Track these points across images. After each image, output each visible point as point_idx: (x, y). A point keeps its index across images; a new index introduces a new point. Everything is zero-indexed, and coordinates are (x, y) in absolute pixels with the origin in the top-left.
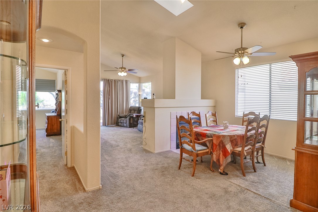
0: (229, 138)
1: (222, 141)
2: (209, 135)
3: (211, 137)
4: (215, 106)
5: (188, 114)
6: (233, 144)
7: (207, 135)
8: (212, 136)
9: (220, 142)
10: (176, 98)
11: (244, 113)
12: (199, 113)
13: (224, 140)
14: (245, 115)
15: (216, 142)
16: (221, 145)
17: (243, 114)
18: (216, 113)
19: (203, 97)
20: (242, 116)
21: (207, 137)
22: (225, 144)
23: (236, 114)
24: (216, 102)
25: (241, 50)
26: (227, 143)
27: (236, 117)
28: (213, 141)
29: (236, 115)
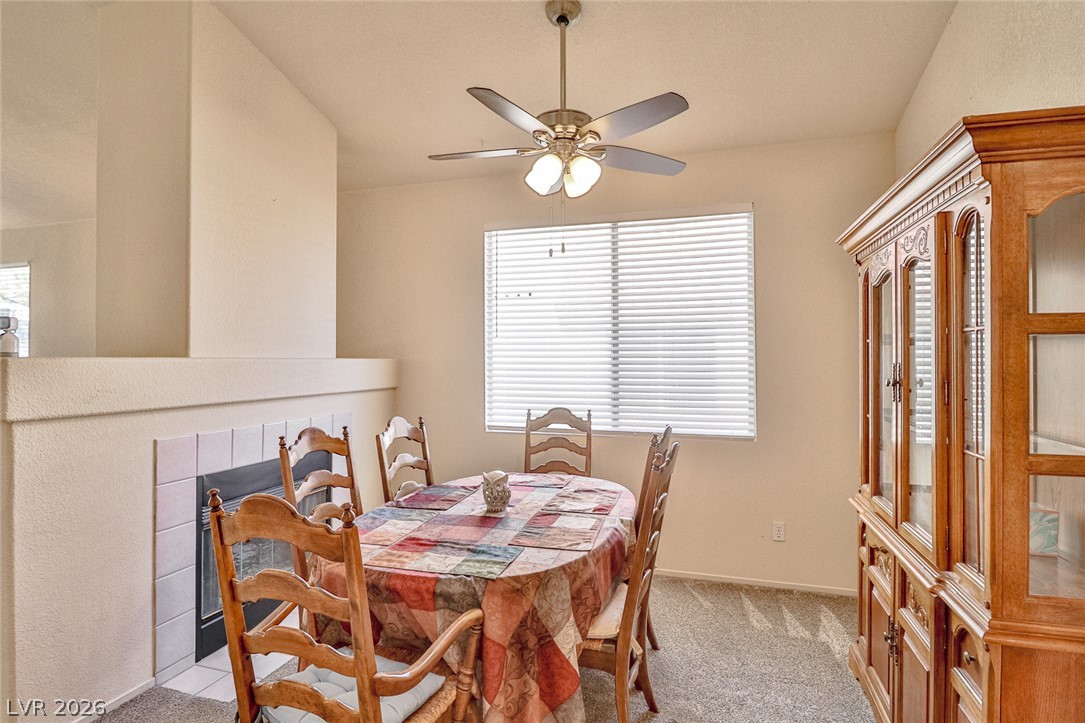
0: (566, 583)
1: (533, 613)
2: (456, 589)
3: (469, 600)
4: (394, 389)
5: (283, 445)
6: (582, 609)
7: (441, 595)
8: (474, 595)
9: (523, 623)
10: (193, 352)
11: (529, 415)
12: (346, 435)
13: (544, 603)
14: (535, 425)
15: (500, 633)
16: (532, 641)
17: (525, 418)
18: (421, 424)
19: (346, 348)
20: (524, 425)
21: (440, 602)
22: (551, 626)
23: (487, 418)
24: (400, 370)
25: (565, 120)
26: (559, 618)
27: (487, 430)
28: (482, 630)
29: (487, 423)
